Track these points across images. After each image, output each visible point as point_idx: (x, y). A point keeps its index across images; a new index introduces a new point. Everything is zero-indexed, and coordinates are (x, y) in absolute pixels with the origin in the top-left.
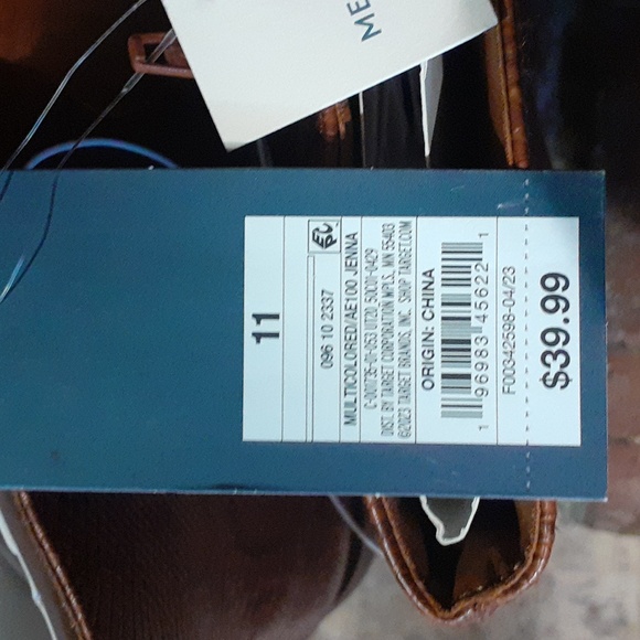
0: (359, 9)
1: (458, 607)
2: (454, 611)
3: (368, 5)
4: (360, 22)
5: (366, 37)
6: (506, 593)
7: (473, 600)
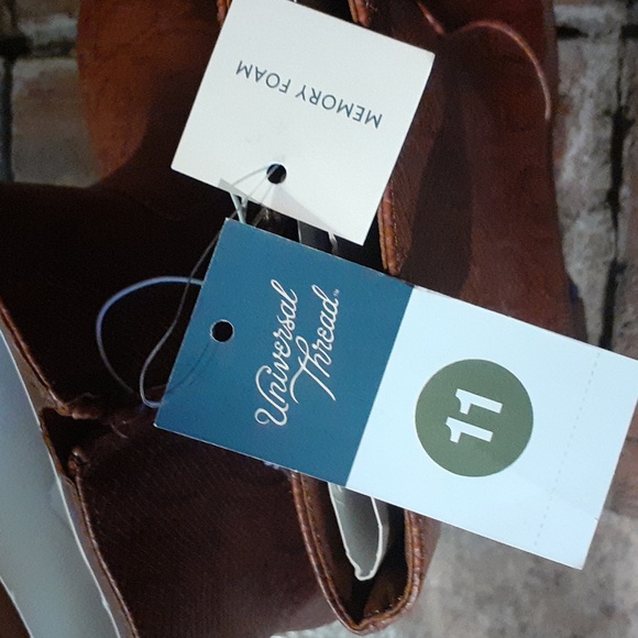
0: (361, 116)
1: (365, 622)
2: (362, 625)
3: (363, 109)
4: (367, 120)
5: (377, 124)
6: (392, 616)
7: (373, 619)
